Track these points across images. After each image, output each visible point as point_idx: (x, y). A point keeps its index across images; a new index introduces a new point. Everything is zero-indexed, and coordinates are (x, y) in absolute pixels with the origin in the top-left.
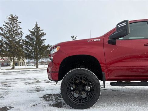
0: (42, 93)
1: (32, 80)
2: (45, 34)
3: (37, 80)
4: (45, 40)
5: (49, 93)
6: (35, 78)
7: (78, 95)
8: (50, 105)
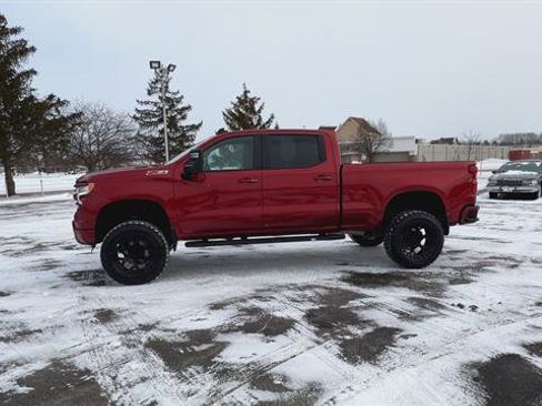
0: (61, 271)
1: (20, 243)
2: (33, 49)
3: (37, 243)
4: (35, 73)
5: (80, 269)
6: (23, 238)
7: (131, 265)
8: (84, 285)
